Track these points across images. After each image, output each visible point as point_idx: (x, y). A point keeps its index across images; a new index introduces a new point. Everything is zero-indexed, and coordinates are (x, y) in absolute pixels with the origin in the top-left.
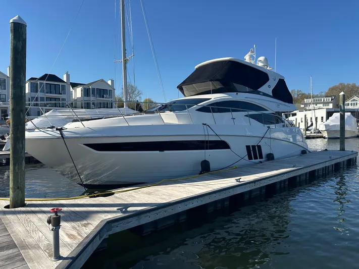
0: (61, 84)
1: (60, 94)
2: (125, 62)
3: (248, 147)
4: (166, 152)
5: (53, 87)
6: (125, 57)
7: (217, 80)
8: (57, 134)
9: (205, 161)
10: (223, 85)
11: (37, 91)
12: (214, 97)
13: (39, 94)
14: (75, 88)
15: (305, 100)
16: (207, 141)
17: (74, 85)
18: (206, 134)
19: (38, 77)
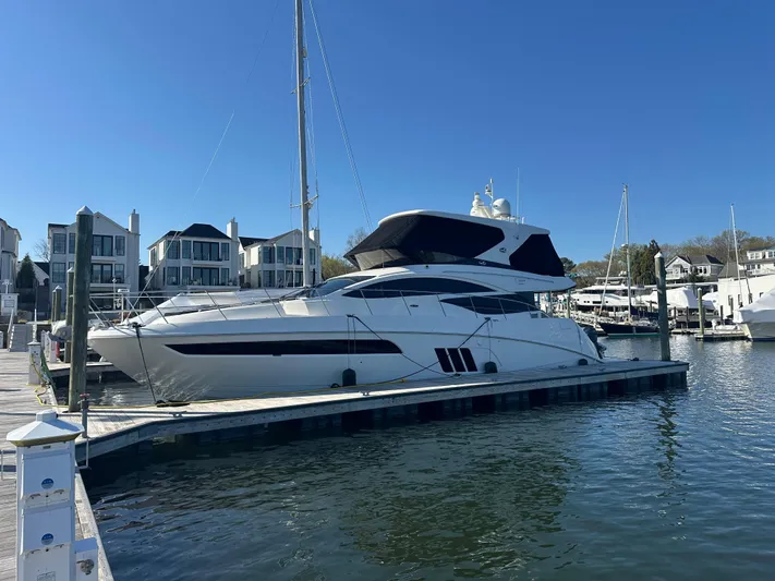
0: (221, 241)
1: (219, 260)
2: (307, 207)
3: (440, 352)
4: (283, 356)
5: (206, 247)
6: (305, 198)
7: (392, 247)
8: (133, 332)
9: (349, 370)
10: (404, 254)
11: (178, 257)
12: (380, 274)
13: (183, 262)
14: (248, 247)
15: (749, 255)
16: (352, 341)
17: (247, 242)
18: (352, 329)
19: (182, 229)
